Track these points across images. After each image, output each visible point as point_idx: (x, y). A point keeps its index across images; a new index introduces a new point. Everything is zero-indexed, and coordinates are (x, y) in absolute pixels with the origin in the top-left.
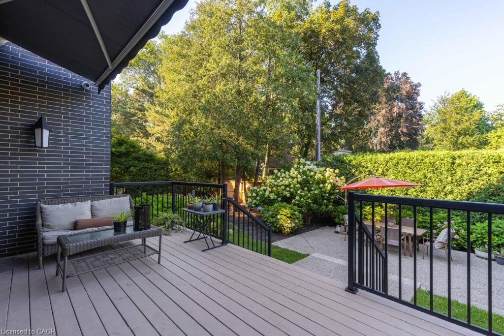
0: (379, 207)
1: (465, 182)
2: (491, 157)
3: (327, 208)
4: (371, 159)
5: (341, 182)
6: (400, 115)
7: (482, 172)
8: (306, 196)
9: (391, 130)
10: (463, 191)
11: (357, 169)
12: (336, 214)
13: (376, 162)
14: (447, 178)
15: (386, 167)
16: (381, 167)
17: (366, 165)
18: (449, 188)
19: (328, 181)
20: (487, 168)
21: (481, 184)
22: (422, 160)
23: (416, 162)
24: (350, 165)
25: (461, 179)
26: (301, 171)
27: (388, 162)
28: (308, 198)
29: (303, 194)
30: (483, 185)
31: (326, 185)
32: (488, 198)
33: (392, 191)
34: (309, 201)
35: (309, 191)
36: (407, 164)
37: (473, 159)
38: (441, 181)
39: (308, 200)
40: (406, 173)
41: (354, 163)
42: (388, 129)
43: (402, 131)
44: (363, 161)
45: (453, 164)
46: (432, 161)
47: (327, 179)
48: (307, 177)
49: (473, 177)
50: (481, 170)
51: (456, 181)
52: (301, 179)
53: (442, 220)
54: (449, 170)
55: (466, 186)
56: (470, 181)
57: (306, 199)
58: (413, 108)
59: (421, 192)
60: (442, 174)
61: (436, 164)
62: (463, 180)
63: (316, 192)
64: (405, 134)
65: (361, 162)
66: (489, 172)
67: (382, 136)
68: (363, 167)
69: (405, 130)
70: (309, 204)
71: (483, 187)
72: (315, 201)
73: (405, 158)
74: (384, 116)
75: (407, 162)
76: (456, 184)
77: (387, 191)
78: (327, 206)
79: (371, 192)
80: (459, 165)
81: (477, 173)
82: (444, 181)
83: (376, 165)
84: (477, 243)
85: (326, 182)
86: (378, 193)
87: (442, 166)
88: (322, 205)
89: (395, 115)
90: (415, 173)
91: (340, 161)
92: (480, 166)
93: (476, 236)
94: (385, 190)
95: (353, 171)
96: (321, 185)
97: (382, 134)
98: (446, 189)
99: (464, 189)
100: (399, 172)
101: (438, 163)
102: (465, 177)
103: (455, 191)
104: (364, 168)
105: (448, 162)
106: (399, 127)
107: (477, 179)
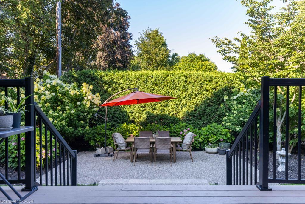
0: (133, 124)
1: (194, 96)
2: (208, 77)
3: (83, 130)
4: (123, 76)
5: (97, 99)
6: (115, 42)
7: (203, 89)
8: (59, 117)
9: (108, 55)
10: (193, 104)
11: (110, 85)
12: (91, 136)
13: (127, 79)
14: (182, 93)
15: (137, 84)
16: (133, 84)
17: (118, 82)
18: (184, 102)
19: (85, 98)
20: (205, 85)
21: (202, 97)
22: (165, 78)
23: (161, 80)
24: (101, 81)
25: (191, 94)
26: (48, 86)
27: (138, 79)
28: (62, 120)
29: (56, 114)
30: (204, 98)
31: (84, 102)
32: (207, 108)
33: (142, 107)
34: (64, 122)
35: (63, 110)
36: (155, 81)
37: (197, 78)
38: (179, 96)
39: (62, 122)
40: (153, 90)
41: (106, 78)
42: (106, 54)
43: (117, 58)
44: (116, 77)
45: (186, 81)
46: (173, 79)
47: (84, 96)
48: (56, 93)
49: (198, 92)
50: (203, 87)
51: (188, 96)
52: (51, 96)
53: (182, 129)
54: (184, 87)
55: (194, 99)
56: (196, 96)
57: (60, 121)
58: (124, 37)
59: (165, 107)
60: (179, 90)
61: (175, 81)
62: (192, 95)
63: (72, 112)
64: (119, 61)
65: (113, 79)
66: (207, 88)
67: (101, 60)
68: (116, 83)
69: (119, 57)
70: (64, 126)
71: (204, 100)
72: (70, 123)
73: (152, 76)
74: (102, 40)
75: (154, 79)
76: (188, 98)
77: (138, 107)
78: (83, 127)
79: (124, 109)
80: (190, 83)
81: (200, 89)
82: (180, 96)
83: (128, 82)
84: (205, 143)
85: (82, 99)
86: (130, 109)
87: (180, 83)
88: (78, 127)
89: (111, 41)
90: (161, 89)
91: (89, 77)
92: (202, 83)
93: (204, 137)
94: (137, 106)
95: (106, 87)
96: (78, 103)
97: (101, 58)
98: (182, 102)
99: (193, 102)
100: (148, 89)
101: (176, 81)
102: (194, 92)
103: (188, 104)
104: (117, 85)
105: (183, 80)
106: (114, 53)
107: (200, 93)
